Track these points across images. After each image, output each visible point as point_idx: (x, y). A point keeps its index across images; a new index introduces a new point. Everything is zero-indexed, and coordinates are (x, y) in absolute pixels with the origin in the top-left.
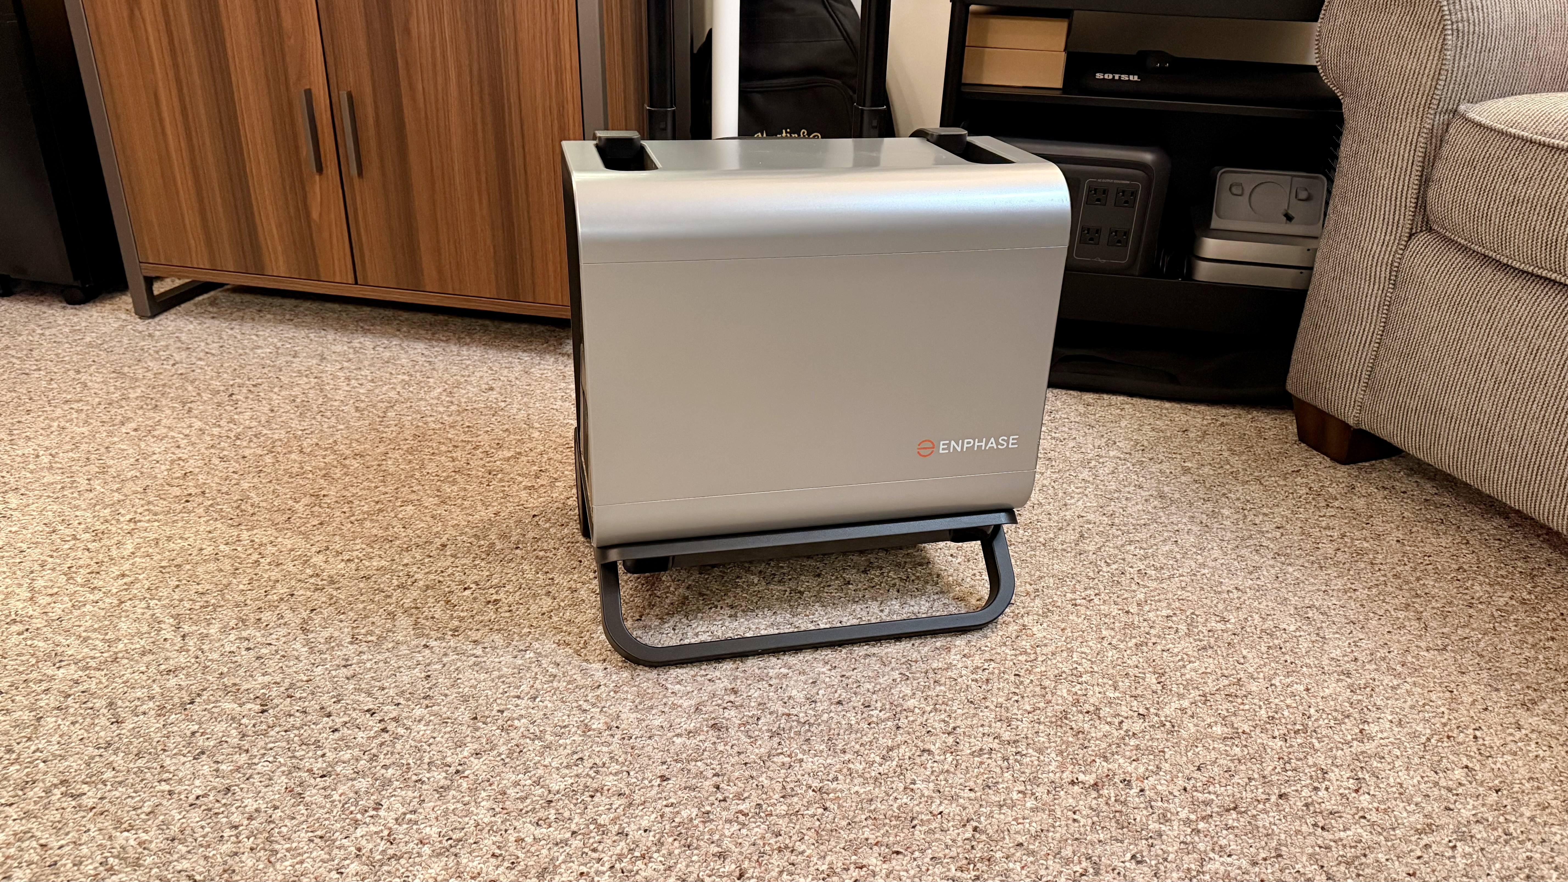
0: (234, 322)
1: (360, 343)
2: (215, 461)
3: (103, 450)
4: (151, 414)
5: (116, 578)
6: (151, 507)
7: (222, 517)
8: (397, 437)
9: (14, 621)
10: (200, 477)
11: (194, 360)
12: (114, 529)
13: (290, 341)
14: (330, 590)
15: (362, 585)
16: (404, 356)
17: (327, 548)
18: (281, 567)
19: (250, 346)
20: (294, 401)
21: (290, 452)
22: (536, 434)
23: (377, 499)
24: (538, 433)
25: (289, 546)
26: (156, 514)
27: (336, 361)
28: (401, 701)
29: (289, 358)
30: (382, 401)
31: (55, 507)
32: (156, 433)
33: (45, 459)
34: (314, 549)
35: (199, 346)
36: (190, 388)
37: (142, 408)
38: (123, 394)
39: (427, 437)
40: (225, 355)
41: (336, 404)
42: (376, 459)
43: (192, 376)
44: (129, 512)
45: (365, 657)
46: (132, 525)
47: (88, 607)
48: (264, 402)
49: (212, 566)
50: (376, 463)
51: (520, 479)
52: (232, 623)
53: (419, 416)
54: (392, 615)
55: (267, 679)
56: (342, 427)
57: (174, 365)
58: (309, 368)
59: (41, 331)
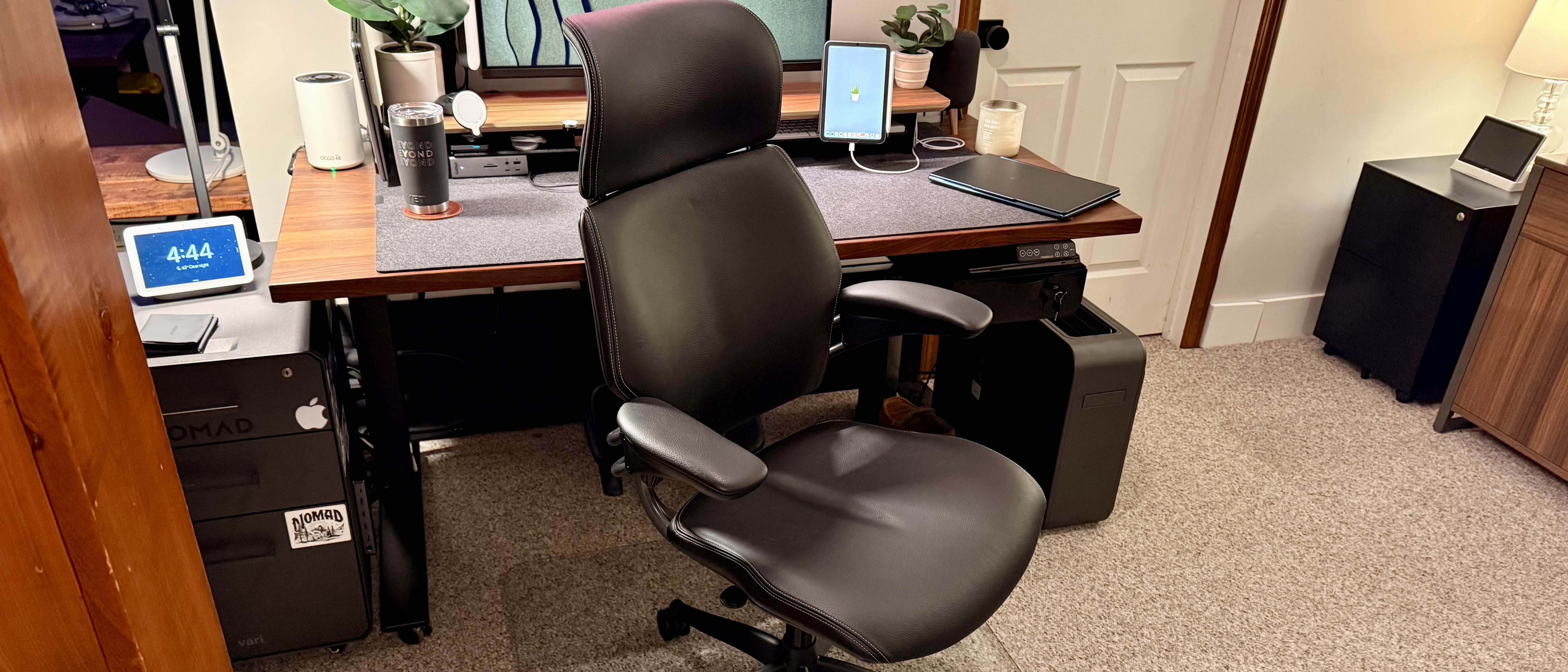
0: (1490, 460)
2: (1446, 558)
3: (1391, 521)
4: (1420, 508)
5: (1380, 600)
6: (1405, 569)
7: (1438, 595)
9: (1333, 596)
10: (1434, 563)
11: (1456, 480)
12: (1385, 572)
13: (1519, 491)
14: (1476, 665)
17: (1484, 643)
18: (1456, 639)
19: (1493, 483)
20: (1503, 539)
21: (1488, 574)
23: (1523, 630)
25: (1465, 630)
26: (1406, 575)
27: (1542, 522)
29: (1513, 505)
30: (1557, 566)
31: (1362, 544)
32: (1421, 523)
33: (1363, 512)
34: (1477, 639)
35: (1462, 470)
36: (1447, 500)
37: (1417, 501)
38: (1410, 487)
40: (1475, 483)
41: (1528, 554)
42: (1534, 604)
43: (1452, 492)
44: (1394, 566)
46: (1393, 575)
47: (1364, 608)
48: (1486, 531)
49: (1424, 619)
50: (1533, 607)
52: (1424, 654)
56: (1524, 572)
57: (1443, 477)
58: (1522, 519)
59: (1378, 417)
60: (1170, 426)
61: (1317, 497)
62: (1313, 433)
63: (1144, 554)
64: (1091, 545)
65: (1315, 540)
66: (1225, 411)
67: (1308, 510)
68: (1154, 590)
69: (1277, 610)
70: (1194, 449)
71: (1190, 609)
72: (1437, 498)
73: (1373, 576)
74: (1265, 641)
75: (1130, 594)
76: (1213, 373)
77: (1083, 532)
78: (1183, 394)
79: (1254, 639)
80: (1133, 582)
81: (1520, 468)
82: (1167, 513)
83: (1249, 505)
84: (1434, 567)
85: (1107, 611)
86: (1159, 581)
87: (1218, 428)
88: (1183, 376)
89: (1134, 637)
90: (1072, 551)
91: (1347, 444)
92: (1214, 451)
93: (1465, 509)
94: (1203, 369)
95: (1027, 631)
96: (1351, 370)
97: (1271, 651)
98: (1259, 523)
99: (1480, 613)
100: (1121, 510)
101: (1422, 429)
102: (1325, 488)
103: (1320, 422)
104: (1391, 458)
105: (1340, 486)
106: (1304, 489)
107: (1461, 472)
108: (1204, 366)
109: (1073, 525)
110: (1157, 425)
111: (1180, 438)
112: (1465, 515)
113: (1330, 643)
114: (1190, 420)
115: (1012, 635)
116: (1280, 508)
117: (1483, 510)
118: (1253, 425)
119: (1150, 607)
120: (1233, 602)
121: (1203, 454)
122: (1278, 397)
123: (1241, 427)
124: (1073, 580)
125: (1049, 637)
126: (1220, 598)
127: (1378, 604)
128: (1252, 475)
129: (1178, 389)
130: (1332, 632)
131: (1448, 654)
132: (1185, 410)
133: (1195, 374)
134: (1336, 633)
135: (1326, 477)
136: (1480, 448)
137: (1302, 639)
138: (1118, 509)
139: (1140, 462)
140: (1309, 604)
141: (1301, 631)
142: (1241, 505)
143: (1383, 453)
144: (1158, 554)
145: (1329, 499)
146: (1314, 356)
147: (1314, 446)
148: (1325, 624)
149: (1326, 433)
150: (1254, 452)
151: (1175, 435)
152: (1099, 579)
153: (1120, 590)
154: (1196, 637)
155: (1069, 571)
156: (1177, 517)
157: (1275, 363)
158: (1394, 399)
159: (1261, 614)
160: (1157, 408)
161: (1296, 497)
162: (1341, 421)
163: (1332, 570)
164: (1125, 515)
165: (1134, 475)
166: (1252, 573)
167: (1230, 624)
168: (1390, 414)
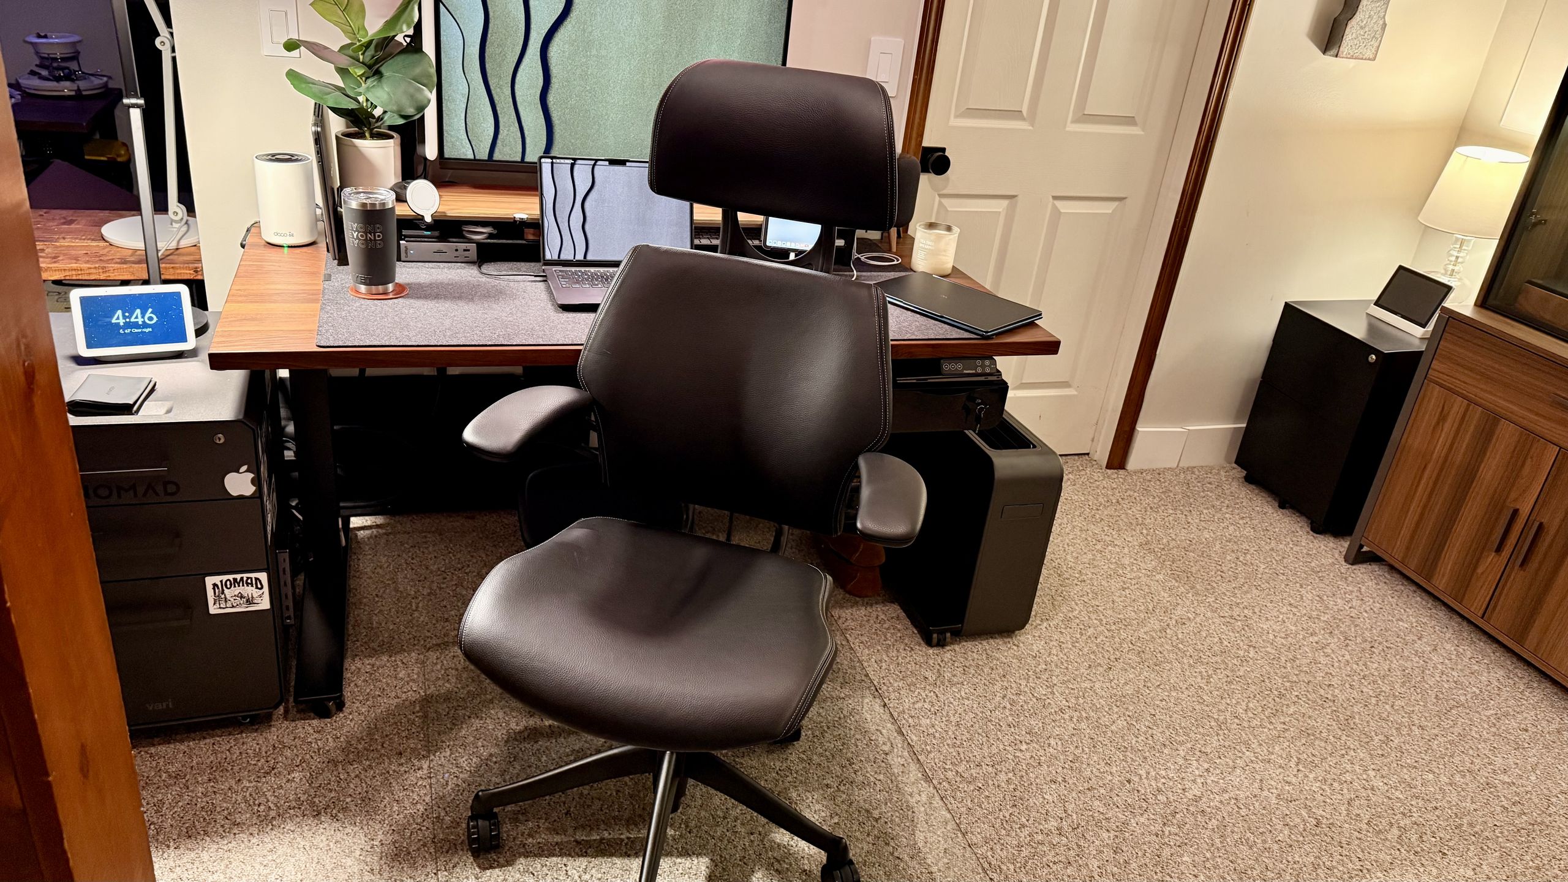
0: (1396, 593)
1: (1464, 650)
2: (1347, 686)
3: (1297, 647)
4: (1327, 635)
5: (1281, 723)
6: (1308, 694)
7: (1338, 721)
8: (1448, 728)
9: (1236, 717)
10: (1336, 691)
11: (1362, 610)
12: (1288, 696)
13: (1422, 625)
14: (1369, 792)
15: (1385, 800)
16: (1485, 674)
19: (1397, 616)
20: (1404, 670)
21: (1387, 704)
22: (1533, 778)
23: (1417, 760)
24: (1535, 778)
25: (1361, 757)
27: (1442, 656)
28: (1374, 864)
29: (1415, 638)
30: (1453, 699)
31: (1268, 668)
32: (1325, 650)
33: (1271, 637)
34: (1372, 766)
35: (1369, 601)
36: (1353, 629)
37: (1324, 629)
38: (1318, 615)
39: (1466, 739)
40: (1380, 615)
41: (1427, 686)
42: (1429, 735)
43: (1358, 622)
45: (1369, 834)
46: (1296, 699)
47: (1266, 730)
48: (1388, 662)
49: (1323, 744)
50: (1428, 738)
51: (1503, 799)
52: (1320, 778)
53: (1469, 723)
54: (1391, 825)
55: (1324, 813)
56: (1422, 704)
57: (1350, 608)
58: (1424, 652)
59: (1291, 546)
60: (1091, 543)
61: (1228, 620)
62: (1229, 558)
63: (1056, 666)
64: (1006, 654)
65: (1223, 661)
66: (1145, 531)
67: (1219, 632)
68: (1064, 702)
69: (1181, 728)
70: (1112, 567)
71: (1097, 722)
72: (1343, 627)
73: (1276, 699)
74: (1168, 757)
75: (1040, 705)
76: (1136, 494)
77: (999, 641)
78: (1106, 513)
79: (1157, 755)
80: (1044, 693)
81: (1424, 603)
82: (1082, 627)
83: (1162, 624)
84: (1336, 694)
85: (1017, 720)
86: (1070, 693)
87: (1137, 547)
88: (1107, 496)
89: (1041, 746)
90: (987, 658)
91: (1261, 570)
92: (1132, 570)
93: (1369, 639)
94: (1127, 490)
95: (937, 735)
96: (1269, 499)
97: (1172, 767)
98: (1170, 642)
99: (1377, 741)
100: (1038, 622)
101: (1333, 560)
102: (1236, 611)
103: (1236, 547)
104: (1301, 586)
105: (1251, 611)
106: (1216, 612)
107: (1367, 604)
108: (1127, 487)
109: (990, 633)
110: (1079, 541)
111: (1100, 555)
112: (1367, 646)
113: (1231, 763)
114: (1110, 538)
115: (922, 738)
116: (1192, 629)
117: (1386, 641)
118: (1171, 546)
119: (1058, 718)
120: (1140, 718)
121: (1121, 572)
122: (1196, 521)
123: (1160, 548)
124: (986, 687)
125: (958, 743)
126: (1127, 713)
127: (1280, 727)
128: (1166, 595)
129: (1101, 508)
130: (1233, 752)
131: (1344, 779)
132: (1106, 528)
133: (1119, 495)
134: (1237, 753)
135: (1238, 601)
136: (1387, 581)
137: (1204, 757)
138: (1034, 620)
139: (1060, 576)
140: (1213, 724)
141: (1203, 749)
142: (1154, 624)
143: (1294, 581)
144: (1070, 666)
145: (1239, 623)
146: (1235, 484)
147: (1229, 570)
148: (1227, 744)
149: (1241, 559)
150: (1170, 572)
151: (1095, 552)
152: (1012, 688)
153: (1031, 700)
154: (1101, 750)
155: (983, 679)
156: (1091, 631)
157: (1197, 488)
158: (1308, 529)
159: (1166, 731)
160: (1079, 525)
161: (1207, 619)
162: (1256, 548)
163: (1237, 692)
164: (1041, 627)
165: (1052, 588)
166: (1160, 690)
167: (1135, 739)
168: (1304, 544)
